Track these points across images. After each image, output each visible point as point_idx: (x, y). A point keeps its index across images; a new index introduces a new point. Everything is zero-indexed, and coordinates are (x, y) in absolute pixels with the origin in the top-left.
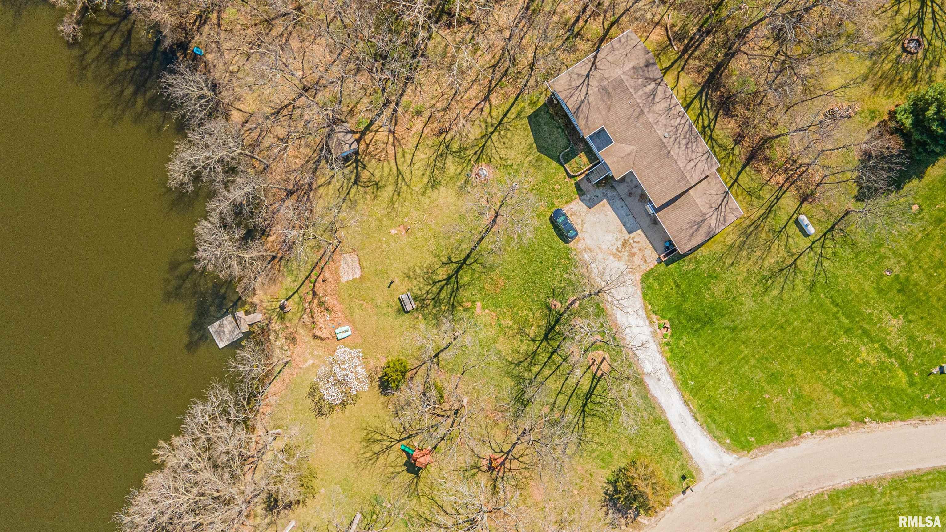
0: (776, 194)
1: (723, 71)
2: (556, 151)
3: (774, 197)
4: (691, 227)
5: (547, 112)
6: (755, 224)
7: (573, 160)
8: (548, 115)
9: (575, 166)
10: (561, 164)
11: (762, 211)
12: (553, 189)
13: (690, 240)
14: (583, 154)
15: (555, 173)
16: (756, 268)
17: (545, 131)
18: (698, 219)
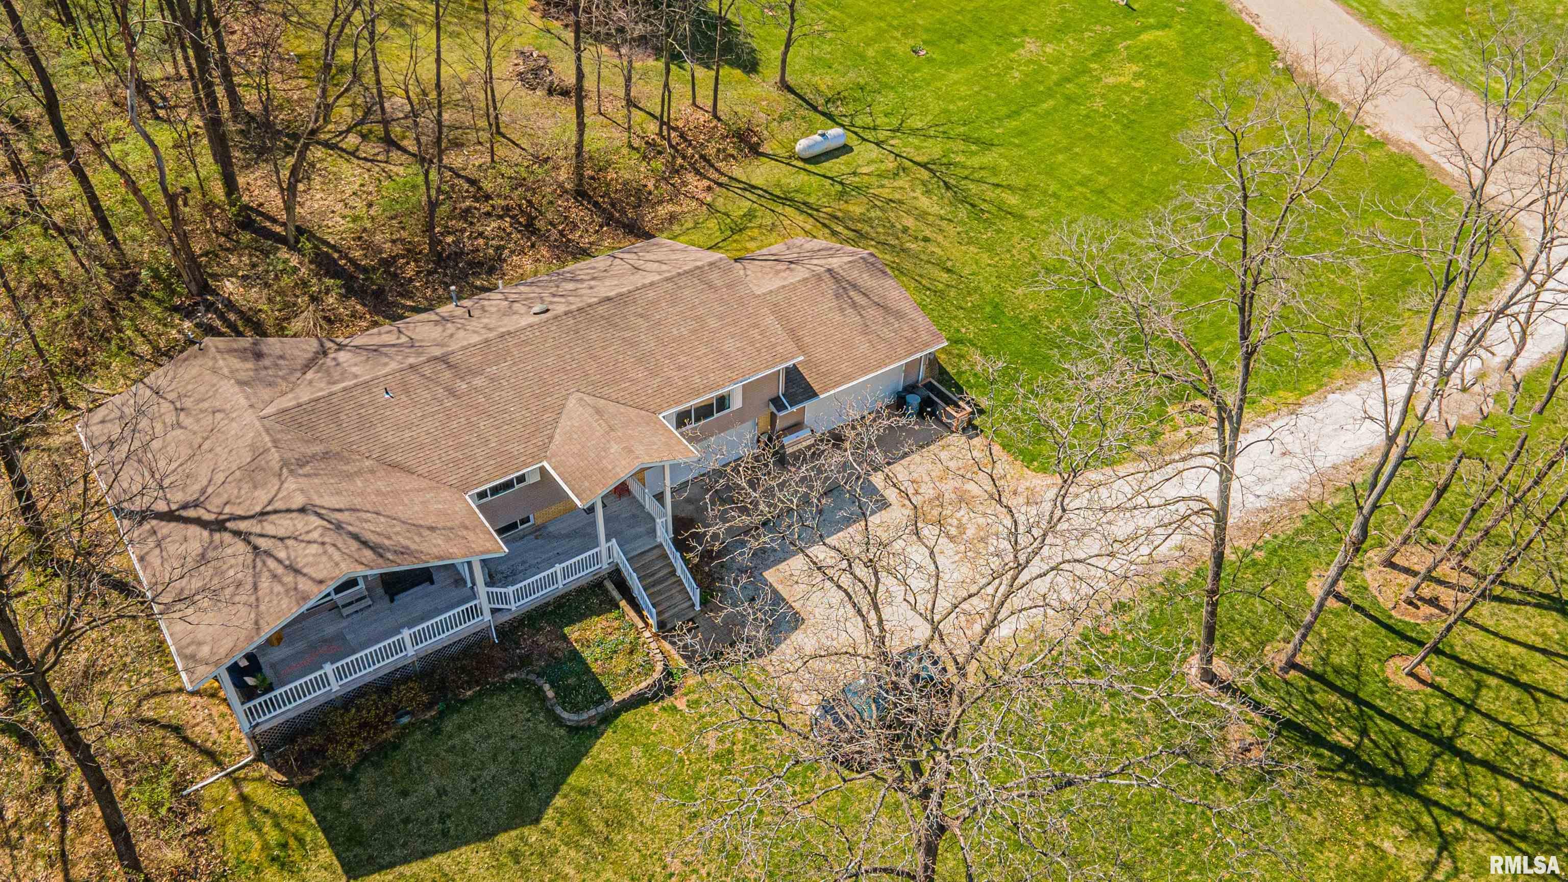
0: (739, 192)
1: (352, 261)
2: (544, 740)
3: (748, 194)
4: (854, 305)
5: (350, 779)
6: (826, 222)
7: (595, 668)
8: (367, 778)
9: (620, 664)
10: (608, 719)
11: (789, 211)
12: (725, 757)
13: (899, 315)
14: (573, 632)
15: (647, 749)
16: (951, 230)
17: (442, 792)
18: (829, 286)
